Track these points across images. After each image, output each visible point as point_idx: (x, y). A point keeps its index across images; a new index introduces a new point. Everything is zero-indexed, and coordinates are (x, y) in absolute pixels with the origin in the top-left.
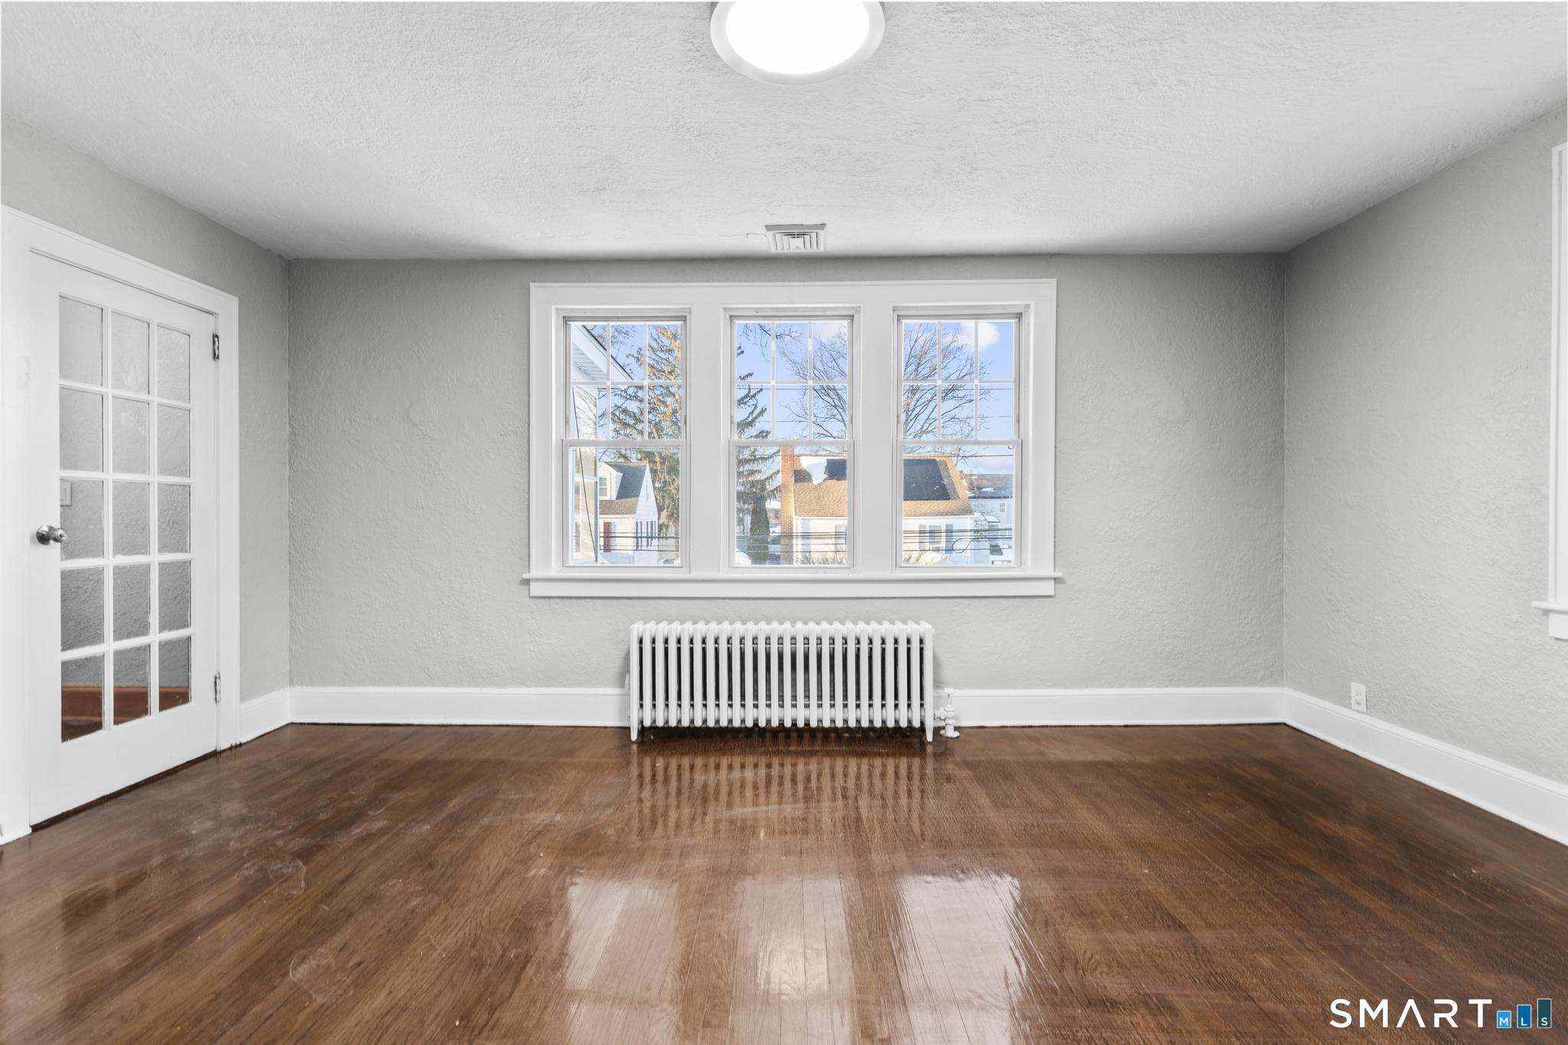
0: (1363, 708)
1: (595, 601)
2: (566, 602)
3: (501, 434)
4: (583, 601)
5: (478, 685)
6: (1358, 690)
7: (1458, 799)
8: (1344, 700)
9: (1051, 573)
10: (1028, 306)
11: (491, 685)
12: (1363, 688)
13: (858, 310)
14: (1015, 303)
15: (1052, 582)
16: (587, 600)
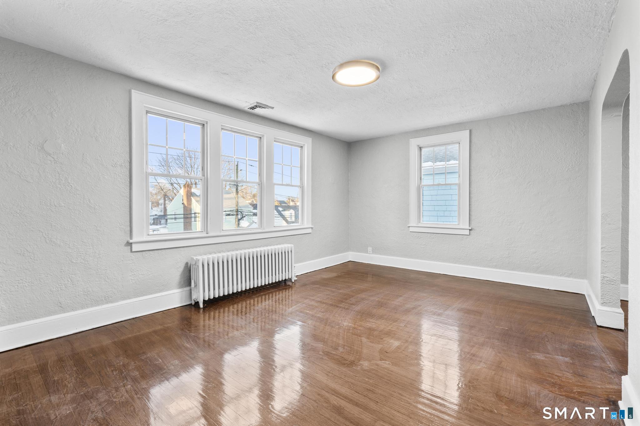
0: (371, 253)
1: (167, 250)
2: (151, 252)
3: (112, 166)
4: (160, 251)
5: (99, 305)
6: (370, 249)
7: (388, 267)
8: (366, 252)
9: (311, 226)
10: (304, 145)
11: (107, 303)
12: (371, 248)
13: (263, 136)
14: (302, 143)
15: (311, 229)
16: (162, 250)
